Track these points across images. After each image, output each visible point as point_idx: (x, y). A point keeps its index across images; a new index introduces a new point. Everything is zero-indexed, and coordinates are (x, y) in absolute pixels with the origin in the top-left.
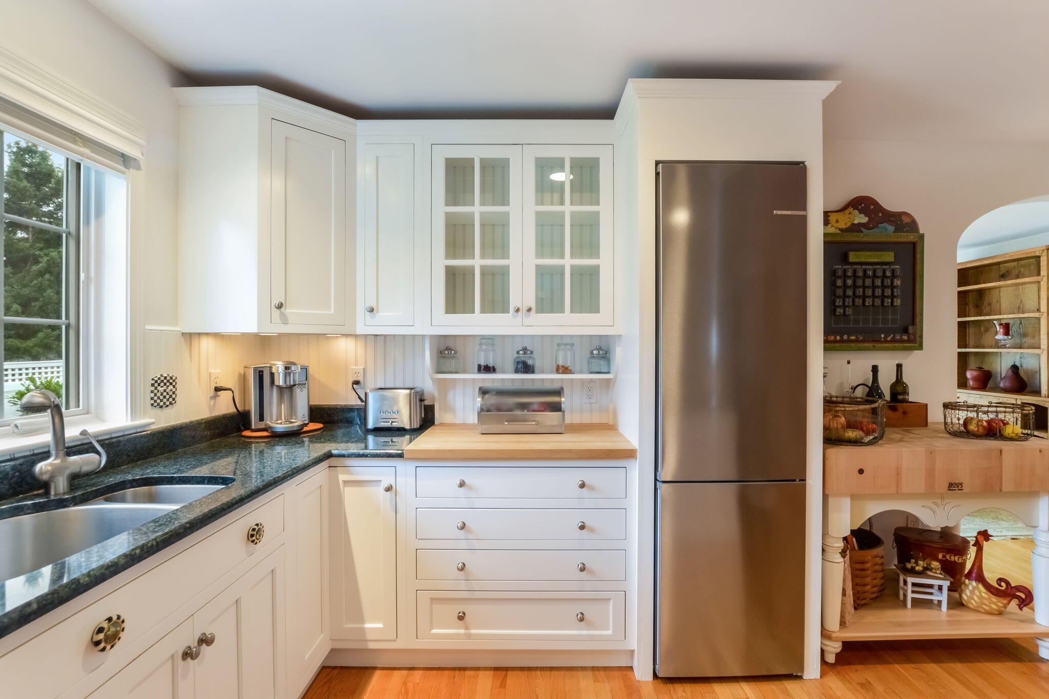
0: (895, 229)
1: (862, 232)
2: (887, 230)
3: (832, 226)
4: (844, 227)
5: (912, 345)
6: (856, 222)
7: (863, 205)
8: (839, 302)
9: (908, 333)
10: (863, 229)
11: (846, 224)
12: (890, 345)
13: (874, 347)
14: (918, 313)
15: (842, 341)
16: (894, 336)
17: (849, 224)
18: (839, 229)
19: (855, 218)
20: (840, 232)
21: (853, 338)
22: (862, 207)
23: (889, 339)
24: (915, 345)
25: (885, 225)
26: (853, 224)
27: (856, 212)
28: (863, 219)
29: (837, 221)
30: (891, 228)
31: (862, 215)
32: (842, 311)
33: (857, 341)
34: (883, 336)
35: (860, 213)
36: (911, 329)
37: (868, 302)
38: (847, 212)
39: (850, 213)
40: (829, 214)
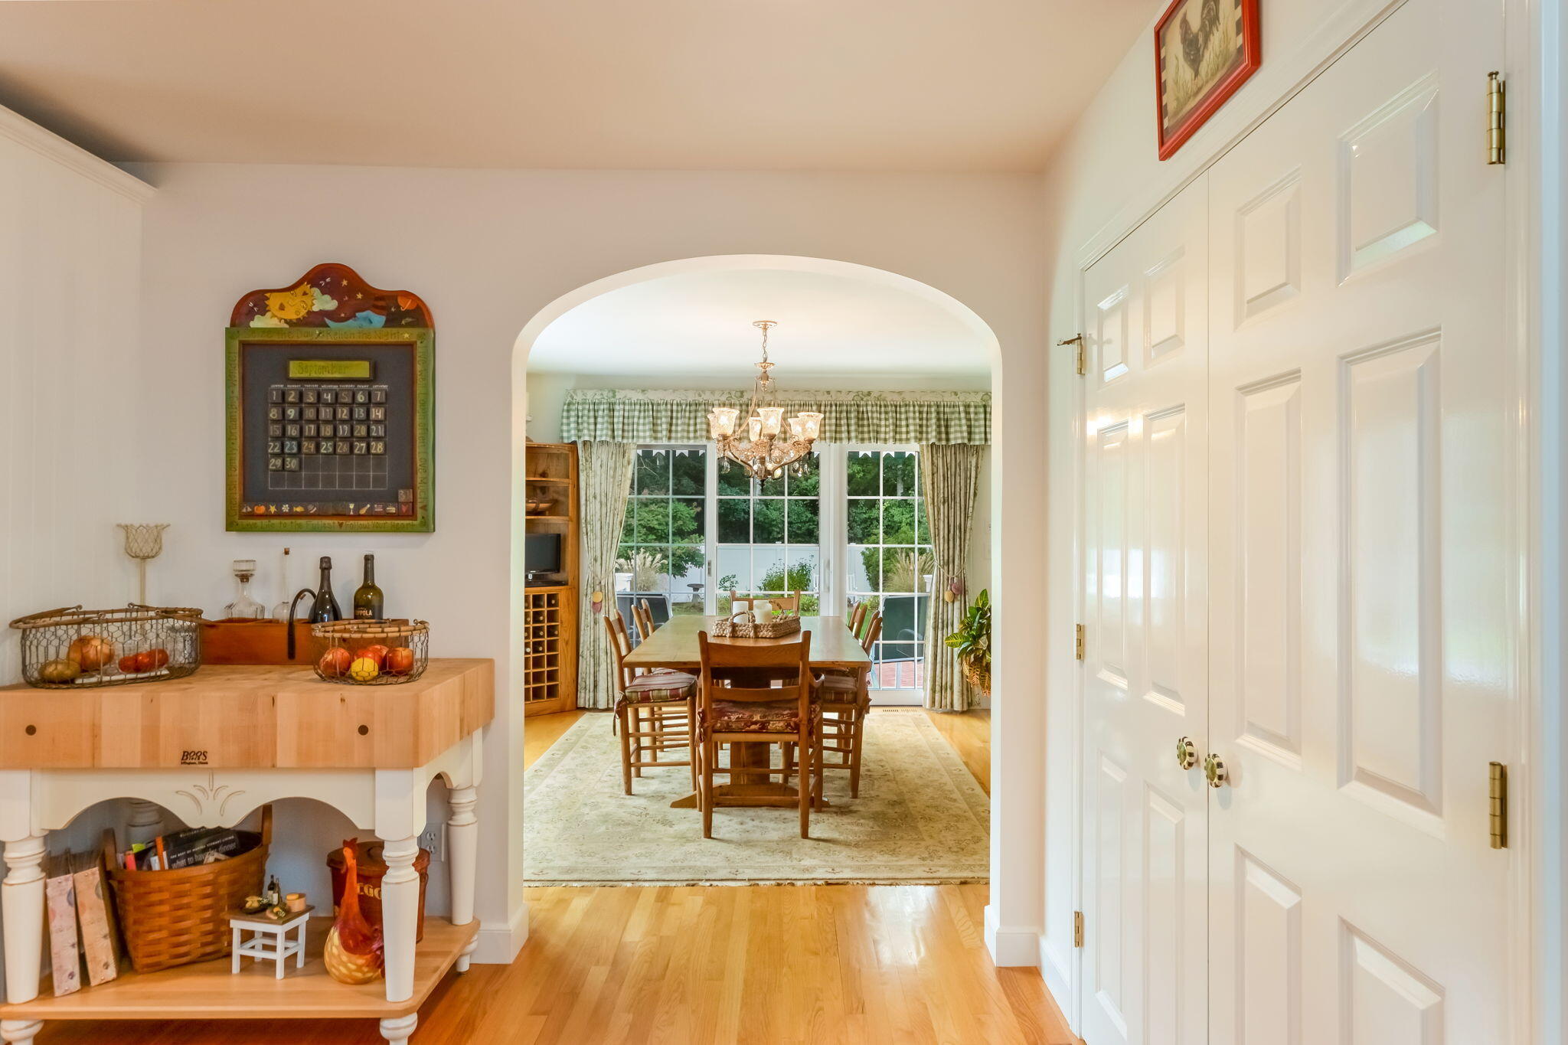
0: (387, 321)
1: (327, 326)
2: (371, 322)
3: (274, 316)
4: (294, 317)
5: (408, 522)
6: (315, 309)
7: (328, 280)
8: (275, 446)
9: (398, 502)
10: (328, 321)
11: (297, 312)
12: (370, 522)
13: (341, 525)
14: (419, 467)
15: (279, 515)
16: (372, 507)
17: (303, 313)
18: (286, 321)
19: (314, 302)
20: (287, 326)
21: (299, 509)
22: (327, 284)
23: (363, 511)
24: (415, 522)
25: (368, 313)
26: (310, 313)
27: (316, 291)
28: (328, 303)
29: (282, 308)
30: (379, 320)
31: (327, 297)
32: (279, 462)
33: (305, 515)
34: (352, 506)
35: (323, 293)
36: (403, 495)
37: (326, 447)
38: (299, 291)
39: (305, 294)
40: (268, 295)
